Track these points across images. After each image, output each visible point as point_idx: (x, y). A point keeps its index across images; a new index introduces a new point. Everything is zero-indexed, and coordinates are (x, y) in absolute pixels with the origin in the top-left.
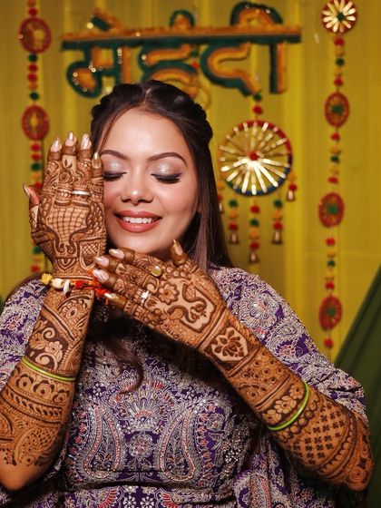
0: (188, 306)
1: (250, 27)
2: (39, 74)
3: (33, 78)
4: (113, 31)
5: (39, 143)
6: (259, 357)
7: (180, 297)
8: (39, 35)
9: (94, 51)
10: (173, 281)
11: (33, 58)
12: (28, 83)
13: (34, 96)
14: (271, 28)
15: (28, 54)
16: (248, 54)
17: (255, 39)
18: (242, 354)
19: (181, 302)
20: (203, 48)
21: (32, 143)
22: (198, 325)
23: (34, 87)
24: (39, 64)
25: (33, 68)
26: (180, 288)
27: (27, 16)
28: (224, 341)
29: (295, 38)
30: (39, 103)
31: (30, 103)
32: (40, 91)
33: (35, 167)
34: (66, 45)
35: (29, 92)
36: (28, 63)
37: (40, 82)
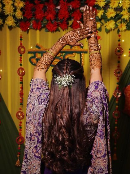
0: (72, 38)
1: (75, 49)
2: (22, 59)
3: (21, 60)
4: (41, 49)
5: (22, 77)
6: (60, 45)
7: (75, 37)
8: (22, 50)
9: (36, 54)
10: (78, 38)
11: (21, 55)
12: (20, 61)
13: (21, 65)
14: (80, 49)
15: (19, 54)
16: (75, 56)
17: (77, 52)
18: (61, 42)
19: (74, 37)
20: (64, 54)
21: (20, 77)
22: (69, 37)
23: (21, 63)
24: (22, 57)
25: (21, 58)
26: (76, 38)
27: (20, 45)
28: (64, 40)
29: (86, 52)
30: (22, 67)
31: (20, 67)
32: (22, 64)
33: (21, 83)
34: (29, 52)
35: (20, 64)
36: (20, 57)
37: (22, 62)
